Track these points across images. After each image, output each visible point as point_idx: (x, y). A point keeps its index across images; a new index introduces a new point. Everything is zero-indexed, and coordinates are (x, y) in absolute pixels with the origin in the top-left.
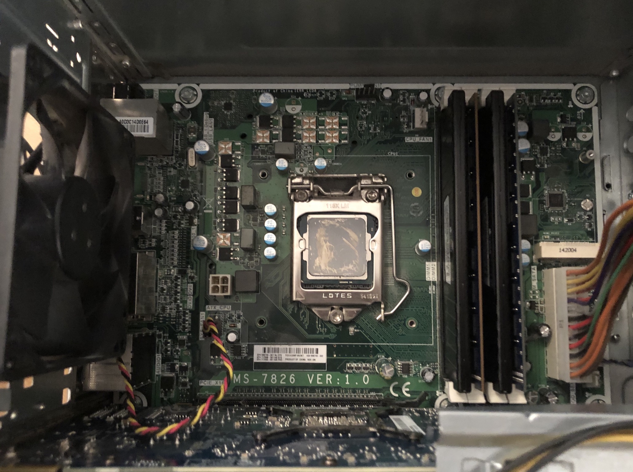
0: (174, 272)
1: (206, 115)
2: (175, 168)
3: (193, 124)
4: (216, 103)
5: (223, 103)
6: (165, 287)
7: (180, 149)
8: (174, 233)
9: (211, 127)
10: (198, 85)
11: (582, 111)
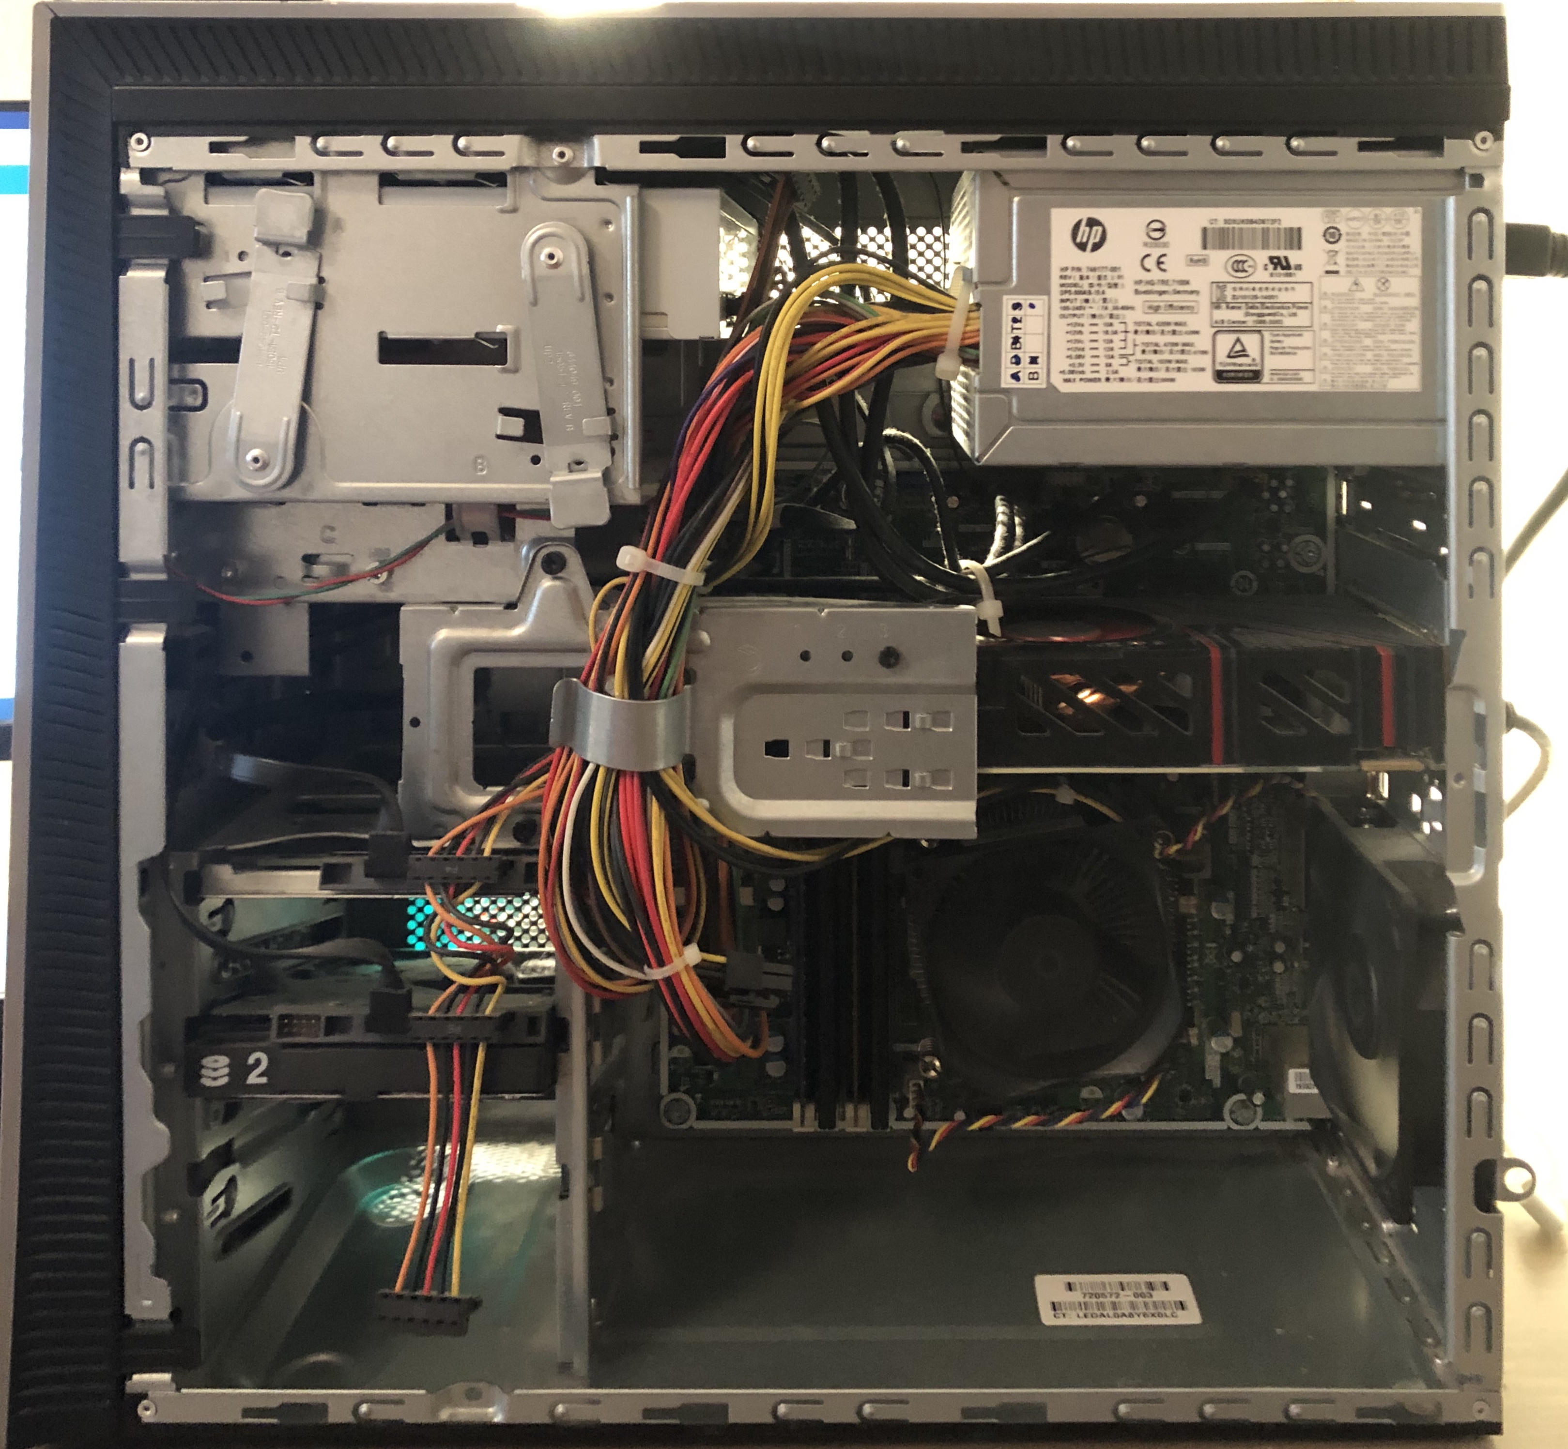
0: (1255, 860)
1: (1217, 1082)
2: (1260, 1006)
3: (1235, 1070)
4: (1203, 1101)
5: (1193, 1101)
6: (1268, 839)
7: (1253, 1033)
8: (1259, 914)
9: (1210, 1066)
10: (1229, 1128)
11: (683, 1088)
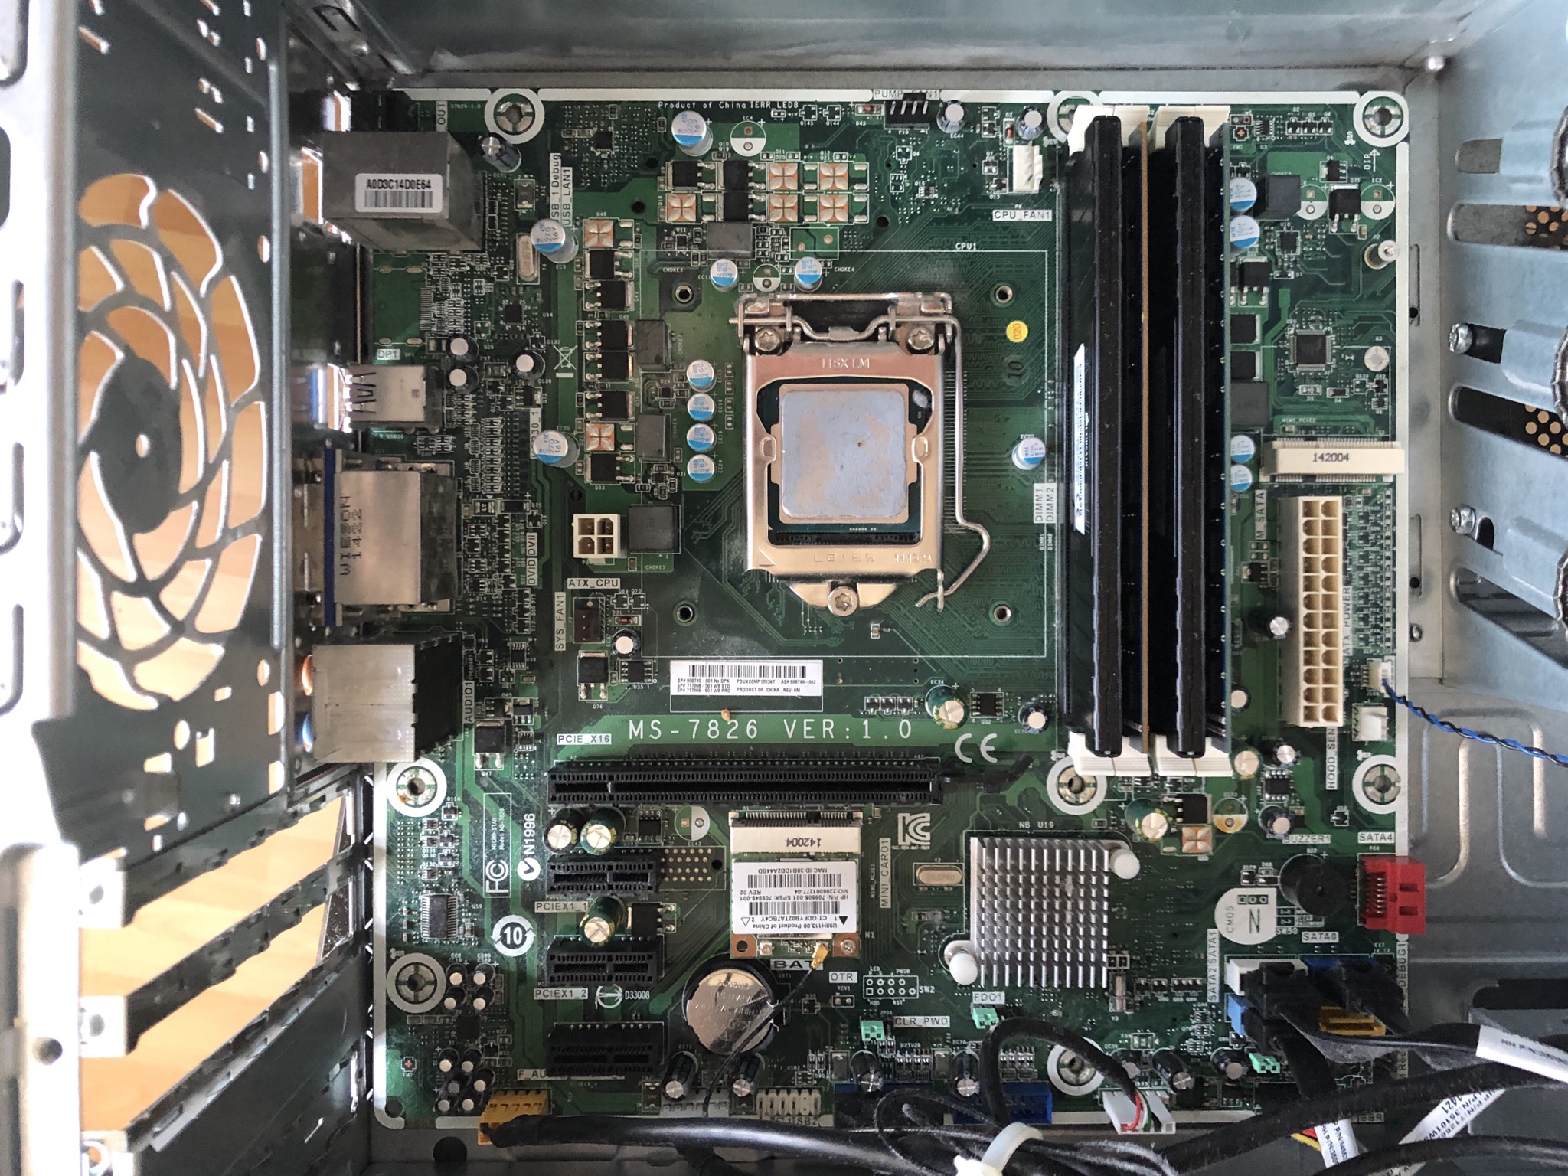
0: (496, 507)
1: (554, 160)
2: (489, 279)
3: (527, 181)
4: (576, 134)
5: (591, 133)
6: (477, 539)
7: (498, 236)
8: (491, 423)
9: (566, 186)
10: (536, 90)
11: (1375, 153)
